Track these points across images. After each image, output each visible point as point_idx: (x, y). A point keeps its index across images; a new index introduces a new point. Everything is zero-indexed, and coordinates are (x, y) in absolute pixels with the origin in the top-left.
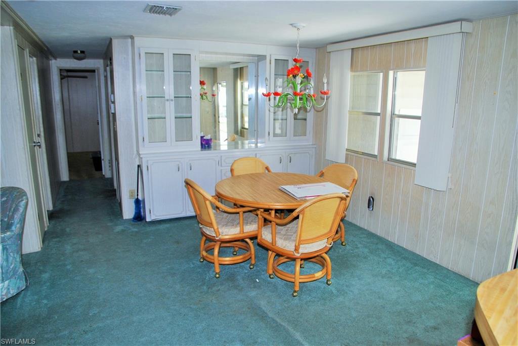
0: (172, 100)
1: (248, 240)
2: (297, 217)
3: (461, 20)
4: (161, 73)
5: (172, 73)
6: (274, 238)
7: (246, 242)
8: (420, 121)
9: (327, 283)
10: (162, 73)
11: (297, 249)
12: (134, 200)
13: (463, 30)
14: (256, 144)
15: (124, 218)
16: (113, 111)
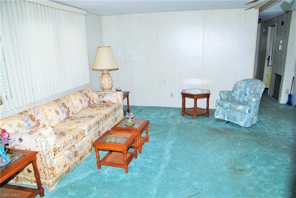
12: (288, 94)
15: (280, 103)
16: (280, 49)
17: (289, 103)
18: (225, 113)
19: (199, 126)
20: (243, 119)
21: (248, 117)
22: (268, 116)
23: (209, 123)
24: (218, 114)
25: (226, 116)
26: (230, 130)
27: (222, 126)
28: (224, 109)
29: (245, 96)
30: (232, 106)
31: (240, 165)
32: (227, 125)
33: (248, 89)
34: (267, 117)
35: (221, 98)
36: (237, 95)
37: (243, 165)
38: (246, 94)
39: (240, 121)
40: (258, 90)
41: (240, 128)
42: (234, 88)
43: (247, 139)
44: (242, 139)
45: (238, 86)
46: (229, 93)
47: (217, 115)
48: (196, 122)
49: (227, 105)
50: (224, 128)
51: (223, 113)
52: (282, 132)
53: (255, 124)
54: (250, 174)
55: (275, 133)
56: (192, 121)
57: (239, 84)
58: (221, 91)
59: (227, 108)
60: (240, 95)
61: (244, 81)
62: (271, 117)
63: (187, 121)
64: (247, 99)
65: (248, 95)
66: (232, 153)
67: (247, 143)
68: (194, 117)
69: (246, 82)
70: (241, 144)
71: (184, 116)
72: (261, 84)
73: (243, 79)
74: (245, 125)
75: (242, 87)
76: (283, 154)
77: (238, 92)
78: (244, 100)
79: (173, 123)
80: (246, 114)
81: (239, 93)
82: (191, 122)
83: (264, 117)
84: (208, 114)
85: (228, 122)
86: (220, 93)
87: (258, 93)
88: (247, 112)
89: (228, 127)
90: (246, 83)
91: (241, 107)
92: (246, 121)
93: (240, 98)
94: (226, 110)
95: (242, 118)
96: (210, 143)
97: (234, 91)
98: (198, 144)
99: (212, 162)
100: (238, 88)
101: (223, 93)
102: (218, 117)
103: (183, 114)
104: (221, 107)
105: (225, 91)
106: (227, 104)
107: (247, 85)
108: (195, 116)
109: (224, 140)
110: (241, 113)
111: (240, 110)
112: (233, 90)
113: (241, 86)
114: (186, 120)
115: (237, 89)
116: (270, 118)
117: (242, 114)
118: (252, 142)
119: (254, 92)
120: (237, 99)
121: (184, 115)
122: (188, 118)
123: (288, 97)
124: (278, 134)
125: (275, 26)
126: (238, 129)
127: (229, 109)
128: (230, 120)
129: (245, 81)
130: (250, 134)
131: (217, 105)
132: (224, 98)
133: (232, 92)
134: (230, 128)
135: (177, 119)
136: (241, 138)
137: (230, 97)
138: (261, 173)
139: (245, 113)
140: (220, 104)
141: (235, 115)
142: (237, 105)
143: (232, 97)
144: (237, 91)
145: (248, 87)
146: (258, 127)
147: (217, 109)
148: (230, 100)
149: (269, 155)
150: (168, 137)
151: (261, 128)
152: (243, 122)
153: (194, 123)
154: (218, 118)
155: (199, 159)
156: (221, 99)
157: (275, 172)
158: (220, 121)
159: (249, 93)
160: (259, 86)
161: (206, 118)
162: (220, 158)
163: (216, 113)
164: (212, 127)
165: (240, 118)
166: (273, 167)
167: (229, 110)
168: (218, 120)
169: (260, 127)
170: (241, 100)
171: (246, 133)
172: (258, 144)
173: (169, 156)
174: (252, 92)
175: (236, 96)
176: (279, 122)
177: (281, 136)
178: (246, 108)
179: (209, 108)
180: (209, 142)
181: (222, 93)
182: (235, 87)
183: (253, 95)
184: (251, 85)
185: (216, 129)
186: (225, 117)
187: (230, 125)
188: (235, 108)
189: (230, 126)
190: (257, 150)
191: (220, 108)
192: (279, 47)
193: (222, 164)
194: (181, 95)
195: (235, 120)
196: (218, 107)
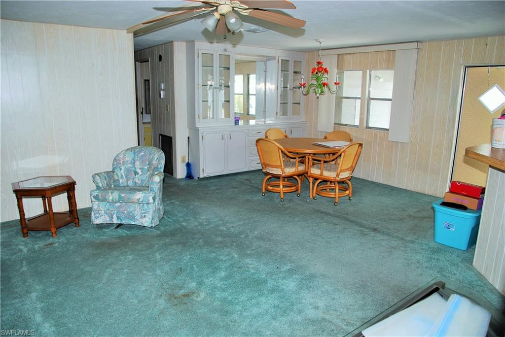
0: (218, 88)
1: (296, 177)
2: (340, 155)
3: (417, 42)
4: (210, 68)
5: (218, 69)
6: (322, 173)
7: (295, 178)
8: (391, 102)
9: (349, 199)
10: (212, 68)
11: (338, 176)
12: (185, 164)
13: (418, 47)
14: (265, 122)
15: (178, 178)
16: (162, 97)
17: (189, 176)
18: (112, 211)
19: (72, 247)
20: (146, 215)
21: (154, 209)
22: (172, 201)
23: (87, 235)
24: (97, 215)
25: (115, 217)
26: (129, 238)
27: (113, 235)
28: (108, 204)
29: (135, 175)
30: (123, 196)
31: (181, 288)
32: (120, 231)
33: (137, 163)
34: (172, 203)
35: (97, 186)
36: (122, 176)
37: (185, 286)
38: (136, 173)
39: (141, 218)
40: (154, 162)
41: (144, 231)
42: (113, 164)
43: (165, 245)
44: (157, 246)
45: (120, 160)
46: (110, 174)
47: (97, 218)
48: (61, 240)
49: (113, 196)
50: (119, 238)
51: (108, 212)
52: (203, 219)
53: (163, 218)
54: (202, 295)
55: (196, 223)
56: (51, 240)
57: (121, 157)
58: (96, 174)
59: (113, 202)
60: (126, 176)
61: (129, 152)
62: (178, 201)
63: (41, 244)
64: (139, 179)
65: (140, 173)
66: (156, 275)
67: (169, 251)
68: (52, 233)
69: (133, 152)
70: (159, 254)
71: (28, 236)
72: (159, 152)
73: (126, 149)
74: (152, 223)
75: (127, 162)
76: (223, 249)
77: (122, 172)
78: (135, 182)
79: (12, 255)
80: (150, 205)
81: (124, 173)
82: (51, 244)
83: (168, 204)
84: (77, 220)
85: (119, 225)
86: (93, 177)
87: (157, 168)
88: (151, 201)
89: (124, 234)
90: (133, 155)
91: (139, 196)
92: (152, 216)
93: (127, 181)
94: (113, 206)
95: (144, 213)
96: (110, 270)
97: (116, 170)
98: (90, 280)
99: (135, 301)
100: (120, 164)
101: (100, 177)
102: (99, 220)
103: (25, 232)
104: (102, 201)
105: (101, 173)
106: (114, 194)
107: (134, 157)
108: (53, 230)
109: (130, 257)
110: (142, 205)
111: (139, 200)
112: (114, 169)
113: (125, 160)
114: (39, 243)
115: (119, 166)
116: (177, 203)
117: (144, 205)
118: (175, 246)
119: (149, 168)
120: (123, 183)
121: (27, 233)
122: (39, 238)
123: (186, 168)
124: (201, 224)
125: (148, 61)
126: (140, 232)
127: (117, 202)
128: (124, 221)
129: (131, 151)
130: (164, 235)
131: (93, 199)
132: (102, 185)
133: (113, 172)
134: (128, 234)
135: (17, 245)
136: (155, 245)
137: (112, 181)
138: (214, 288)
139: (148, 204)
140: (100, 197)
141: (131, 210)
142: (132, 193)
143: (115, 181)
144: (121, 169)
145: (137, 160)
146: (169, 222)
147: (95, 207)
148: (113, 186)
149: (207, 257)
150: (17, 287)
151: (174, 221)
152: (147, 219)
153: (57, 244)
154: (100, 222)
155: (109, 305)
156: (98, 188)
157: (230, 279)
158: (105, 228)
159: (141, 170)
160: (156, 157)
161: (75, 229)
162: (144, 289)
163: (95, 215)
164: (96, 242)
165: (141, 213)
166: (223, 274)
167: (118, 204)
168: (101, 226)
169: (171, 220)
170: (130, 183)
171: (158, 236)
172: (184, 246)
173: (47, 325)
174: (146, 167)
175: (121, 178)
176: (191, 207)
177: (206, 225)
178: (148, 195)
179: (77, 208)
180: (108, 270)
181: (98, 177)
182: (115, 163)
183: (149, 172)
184: (142, 156)
185: (105, 244)
186: (112, 218)
187: (124, 229)
188: (129, 198)
189: (126, 232)
190: (189, 257)
191: (101, 203)
192: (160, 94)
193: (153, 297)
194: (15, 194)
195: (133, 218)
196: (97, 203)
